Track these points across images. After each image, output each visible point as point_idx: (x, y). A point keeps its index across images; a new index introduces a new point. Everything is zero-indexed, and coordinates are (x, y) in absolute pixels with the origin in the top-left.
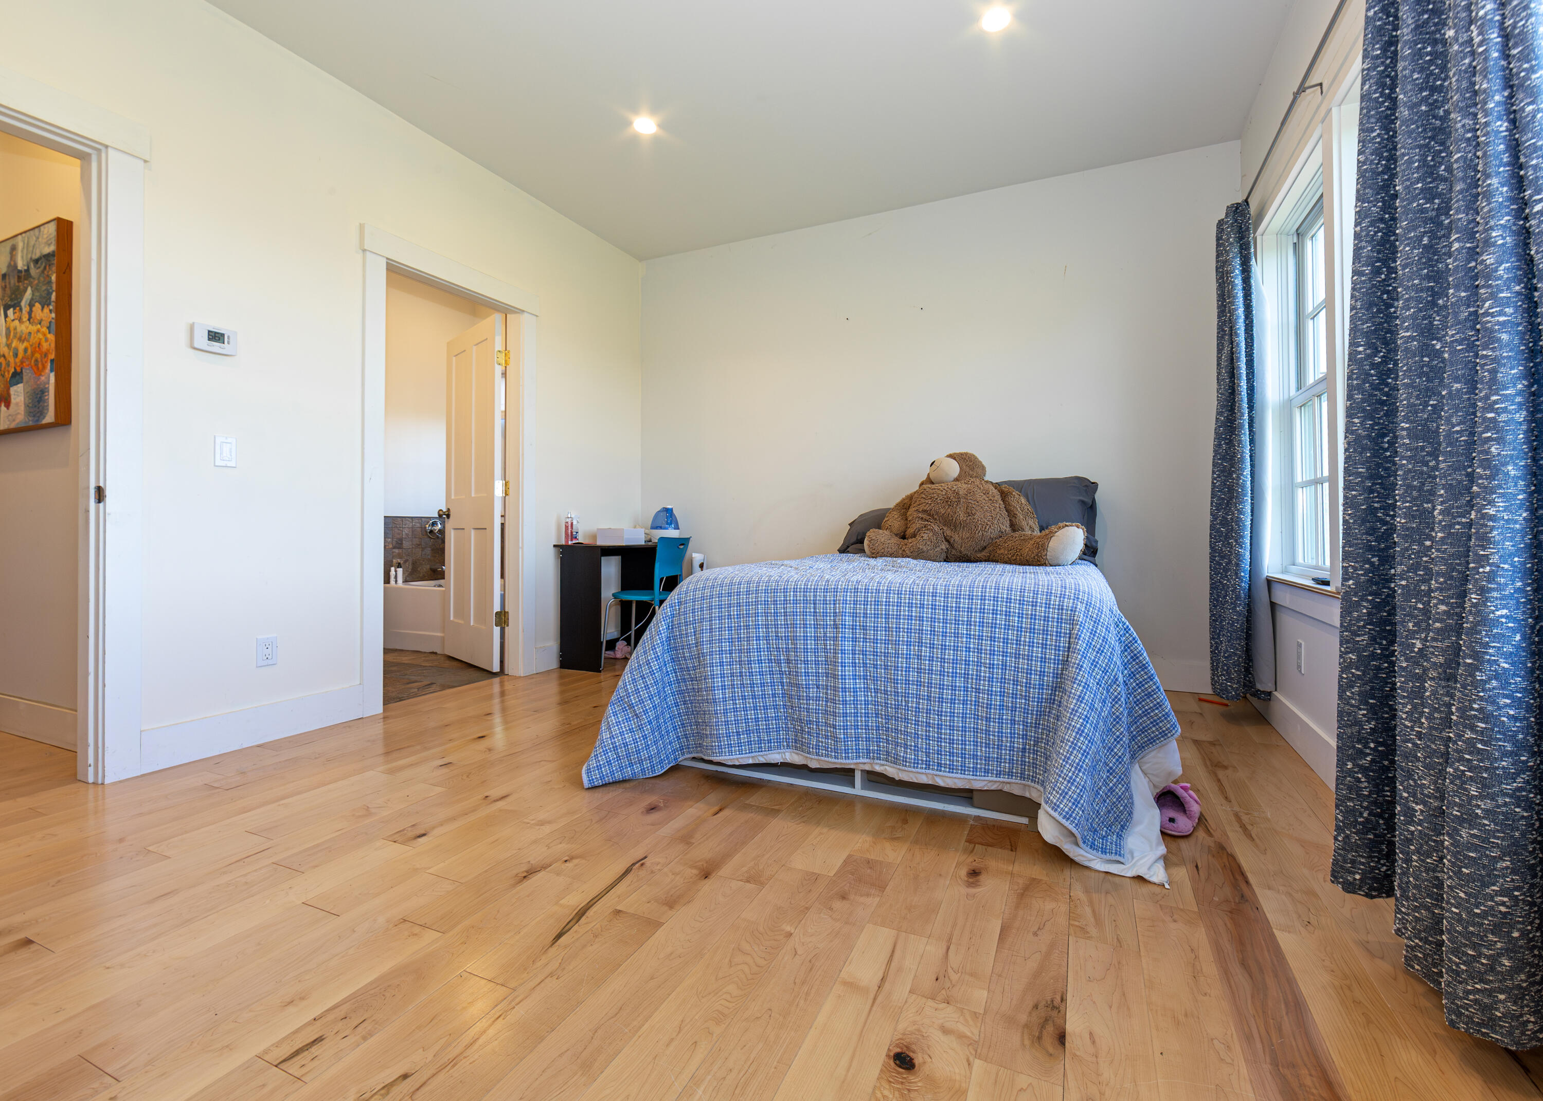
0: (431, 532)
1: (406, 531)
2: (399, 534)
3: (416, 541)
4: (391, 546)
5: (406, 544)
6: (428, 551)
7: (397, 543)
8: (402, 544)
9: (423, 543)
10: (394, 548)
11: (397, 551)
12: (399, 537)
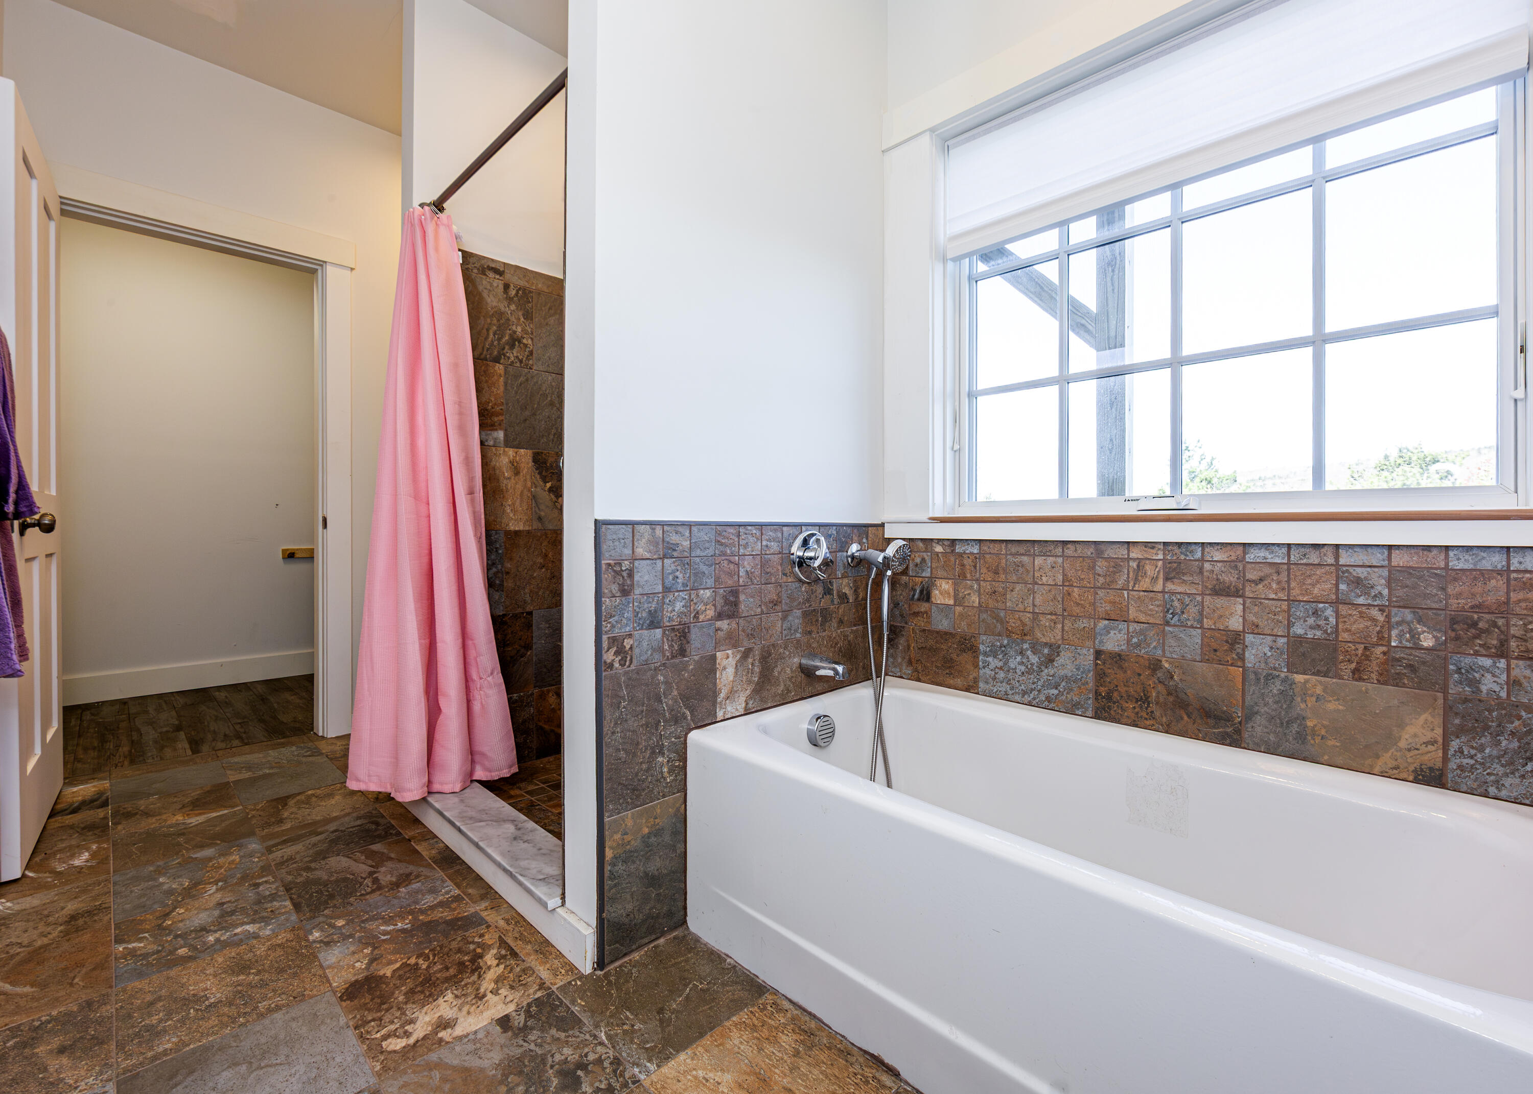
0: (802, 562)
1: (747, 564)
2: (730, 574)
3: (771, 592)
4: (711, 613)
5: (747, 604)
6: (796, 619)
7: (727, 602)
8: (736, 604)
9: (785, 600)
10: (720, 616)
11: (724, 624)
12: (730, 583)
